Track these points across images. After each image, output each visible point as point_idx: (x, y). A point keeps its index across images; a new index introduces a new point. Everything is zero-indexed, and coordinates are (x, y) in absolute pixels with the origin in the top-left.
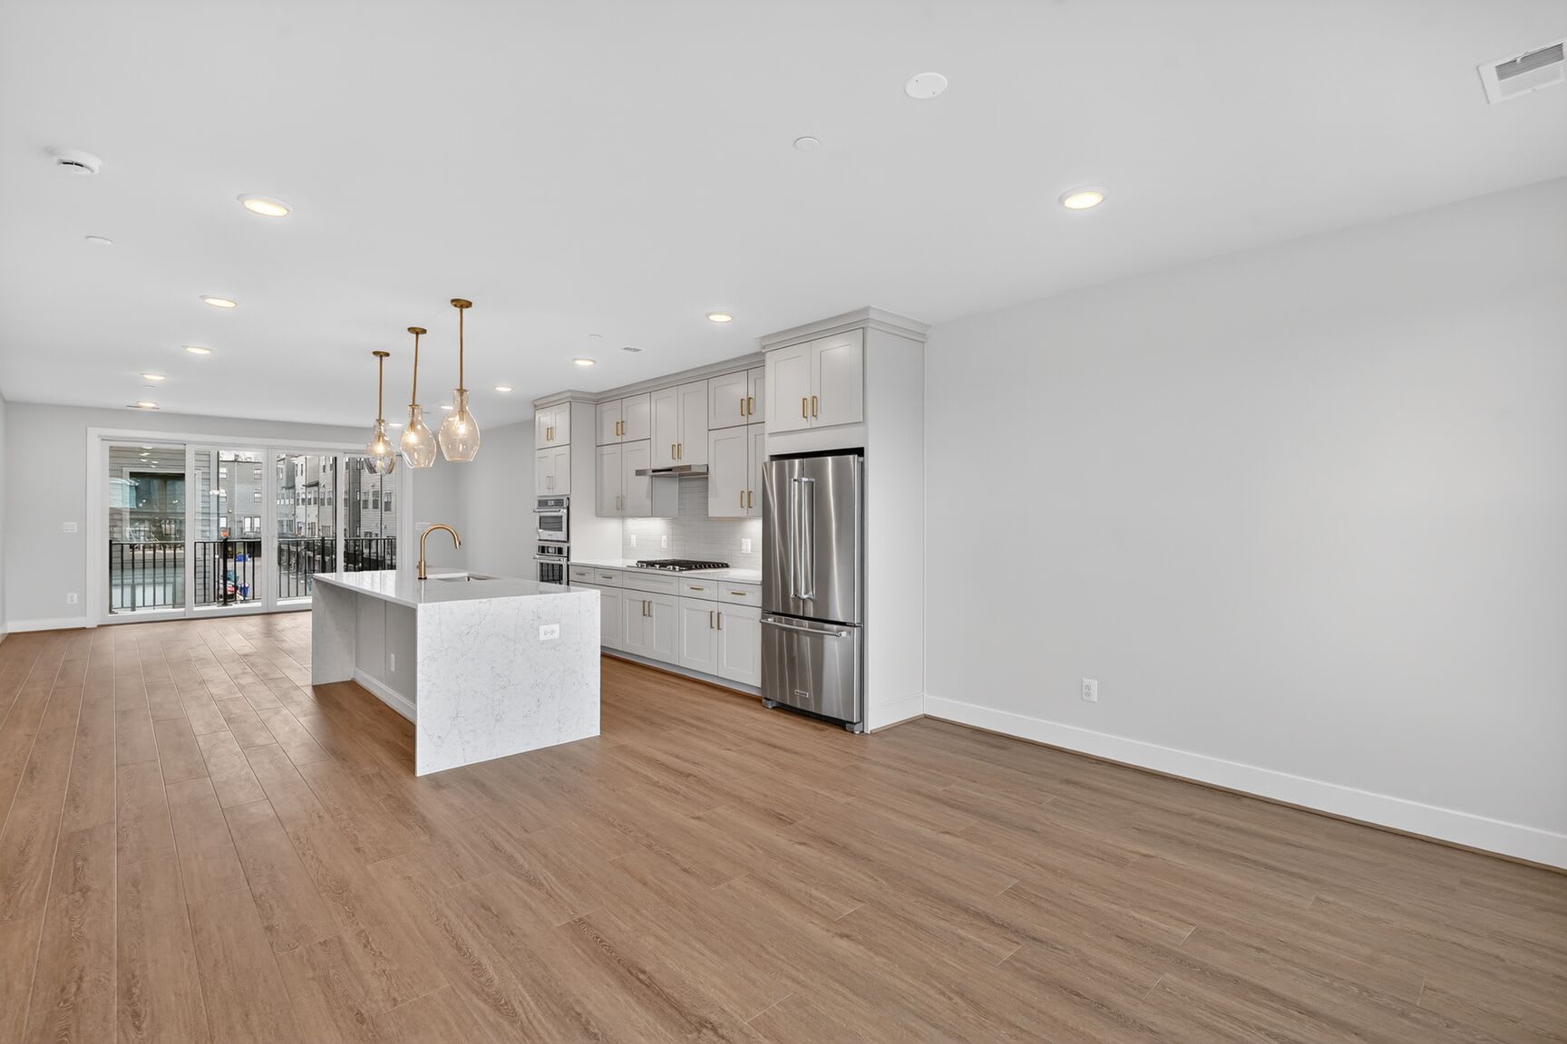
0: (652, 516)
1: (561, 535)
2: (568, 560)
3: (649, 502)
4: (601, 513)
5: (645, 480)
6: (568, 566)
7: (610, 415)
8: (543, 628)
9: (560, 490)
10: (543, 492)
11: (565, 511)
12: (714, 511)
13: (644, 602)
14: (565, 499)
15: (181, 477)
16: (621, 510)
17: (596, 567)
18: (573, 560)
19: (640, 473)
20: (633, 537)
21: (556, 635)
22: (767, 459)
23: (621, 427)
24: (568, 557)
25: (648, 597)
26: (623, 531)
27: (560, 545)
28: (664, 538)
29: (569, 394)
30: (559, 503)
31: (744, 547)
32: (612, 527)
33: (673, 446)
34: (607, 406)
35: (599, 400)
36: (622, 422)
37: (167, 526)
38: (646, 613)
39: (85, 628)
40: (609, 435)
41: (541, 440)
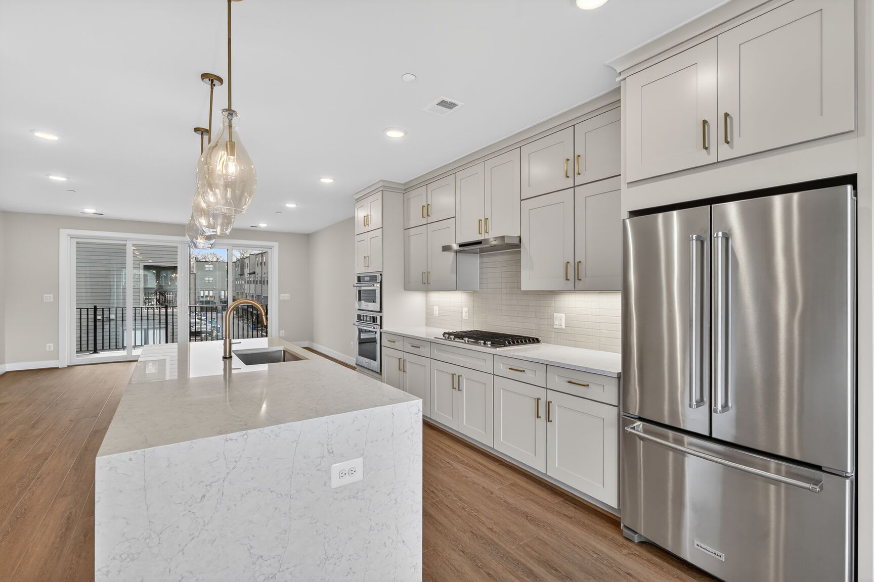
0: (456, 290)
1: (375, 306)
2: (381, 328)
3: (454, 276)
4: (408, 287)
5: (451, 255)
6: (381, 333)
7: (417, 201)
8: (336, 467)
9: (374, 268)
10: (360, 269)
11: (378, 285)
12: (527, 284)
13: (453, 375)
14: (378, 275)
15: (174, 269)
16: (427, 284)
17: (404, 337)
18: (386, 328)
19: (446, 248)
20: (436, 308)
21: (359, 476)
22: (625, 215)
23: (426, 211)
24: (381, 325)
25: (458, 371)
26: (427, 301)
27: (375, 315)
28: (465, 309)
29: (381, 184)
30: (373, 279)
31: (556, 322)
32: (416, 300)
33: (480, 220)
34: (413, 194)
35: (407, 189)
36: (428, 205)
37: (171, 296)
38: (456, 386)
39: (58, 368)
40: (416, 218)
41: (360, 228)
